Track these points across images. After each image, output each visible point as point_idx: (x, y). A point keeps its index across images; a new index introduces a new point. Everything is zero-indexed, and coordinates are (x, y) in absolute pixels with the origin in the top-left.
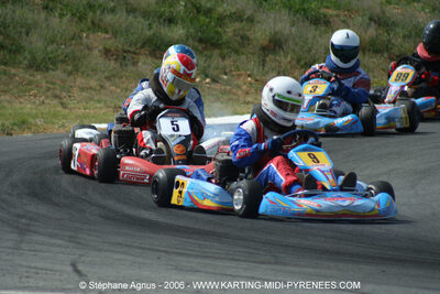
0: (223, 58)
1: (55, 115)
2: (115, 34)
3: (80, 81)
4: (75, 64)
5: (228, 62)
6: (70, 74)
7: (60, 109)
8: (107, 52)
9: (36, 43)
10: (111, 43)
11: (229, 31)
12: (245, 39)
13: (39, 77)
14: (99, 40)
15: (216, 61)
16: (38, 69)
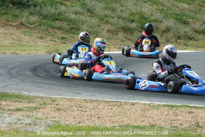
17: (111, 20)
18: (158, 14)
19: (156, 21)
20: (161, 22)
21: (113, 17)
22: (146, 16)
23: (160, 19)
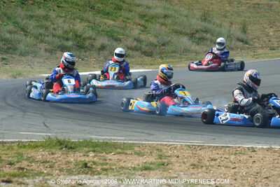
0: (85, 52)
1: (30, 71)
2: (49, 44)
3: (37, 60)
4: (35, 54)
5: (87, 53)
6: (33, 57)
7: (31, 69)
8: (46, 50)
9: (22, 47)
10: (47, 47)
11: (87, 43)
12: (93, 46)
13: (23, 58)
14: (43, 46)
15: (83, 53)
16: (23, 56)
17: (46, 38)
18: (90, 31)
19: (90, 38)
20: (94, 39)
21: (48, 36)
22: (79, 33)
23: (94, 37)
